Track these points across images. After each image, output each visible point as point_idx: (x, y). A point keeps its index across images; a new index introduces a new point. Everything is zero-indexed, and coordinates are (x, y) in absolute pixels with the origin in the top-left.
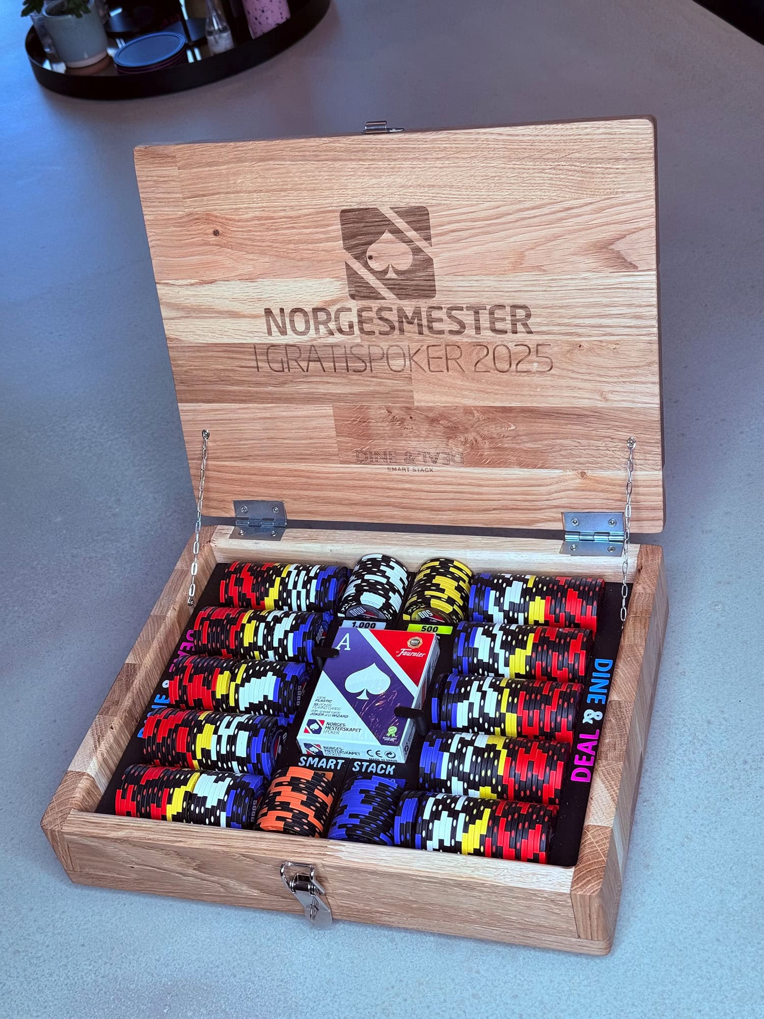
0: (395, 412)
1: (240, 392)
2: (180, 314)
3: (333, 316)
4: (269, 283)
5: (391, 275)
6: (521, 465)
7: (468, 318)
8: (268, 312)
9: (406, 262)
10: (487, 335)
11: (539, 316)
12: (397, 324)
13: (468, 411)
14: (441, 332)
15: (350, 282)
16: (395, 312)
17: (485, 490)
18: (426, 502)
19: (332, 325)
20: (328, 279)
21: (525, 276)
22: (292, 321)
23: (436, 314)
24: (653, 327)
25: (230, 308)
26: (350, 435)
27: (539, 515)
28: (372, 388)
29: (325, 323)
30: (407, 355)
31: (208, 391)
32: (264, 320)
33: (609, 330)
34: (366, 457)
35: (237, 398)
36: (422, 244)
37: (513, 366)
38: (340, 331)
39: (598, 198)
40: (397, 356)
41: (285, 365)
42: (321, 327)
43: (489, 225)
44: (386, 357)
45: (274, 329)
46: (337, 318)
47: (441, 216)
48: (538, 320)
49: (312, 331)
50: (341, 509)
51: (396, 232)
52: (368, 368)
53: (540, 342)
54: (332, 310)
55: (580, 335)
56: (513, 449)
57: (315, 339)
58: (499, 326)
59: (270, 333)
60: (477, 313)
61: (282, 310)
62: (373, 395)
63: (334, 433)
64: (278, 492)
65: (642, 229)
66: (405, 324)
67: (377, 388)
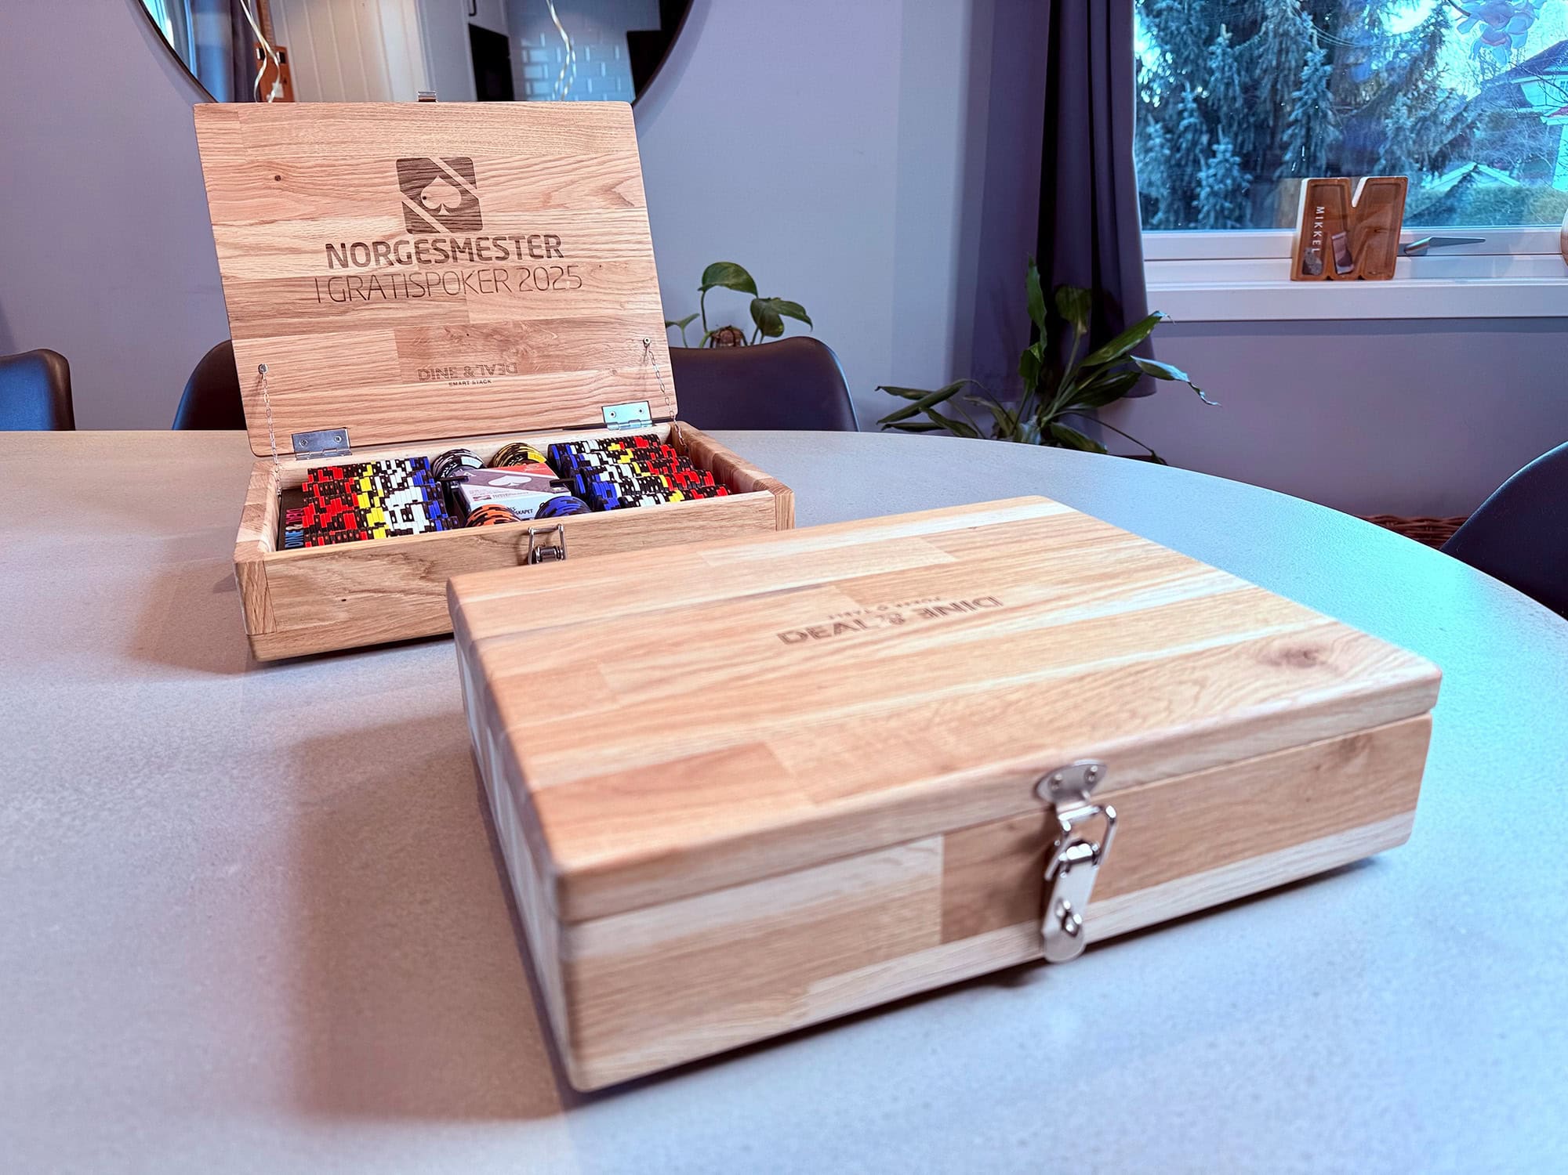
0: (453, 330)
1: (301, 323)
2: (237, 253)
3: (392, 249)
4: (329, 221)
5: (443, 212)
6: (565, 369)
7: (511, 246)
8: (330, 247)
9: (456, 201)
10: (527, 260)
11: (568, 243)
12: (450, 254)
13: (517, 325)
14: (490, 259)
15: (407, 219)
16: (448, 243)
17: (537, 394)
18: (487, 411)
19: (392, 257)
20: (386, 217)
21: (553, 212)
22: (353, 255)
23: (483, 244)
24: (650, 249)
25: (291, 245)
26: (411, 355)
27: (583, 412)
28: (430, 311)
29: (385, 255)
30: (461, 279)
31: (267, 325)
32: (326, 253)
33: (620, 253)
34: (426, 376)
35: (298, 330)
36: (468, 187)
37: (551, 284)
38: (400, 261)
39: (599, 155)
40: (452, 281)
41: (347, 295)
42: (381, 258)
43: (522, 172)
44: (442, 282)
45: (335, 262)
46: (396, 251)
47: (484, 165)
48: (567, 246)
49: (373, 262)
50: (405, 428)
51: (446, 177)
52: (427, 293)
53: (570, 264)
54: (392, 243)
55: (600, 258)
56: (558, 356)
57: (376, 270)
58: (536, 252)
59: (331, 266)
60: (518, 242)
61: (343, 245)
62: (432, 316)
63: (395, 355)
64: (341, 419)
65: (633, 177)
66: (458, 253)
67: (436, 310)
